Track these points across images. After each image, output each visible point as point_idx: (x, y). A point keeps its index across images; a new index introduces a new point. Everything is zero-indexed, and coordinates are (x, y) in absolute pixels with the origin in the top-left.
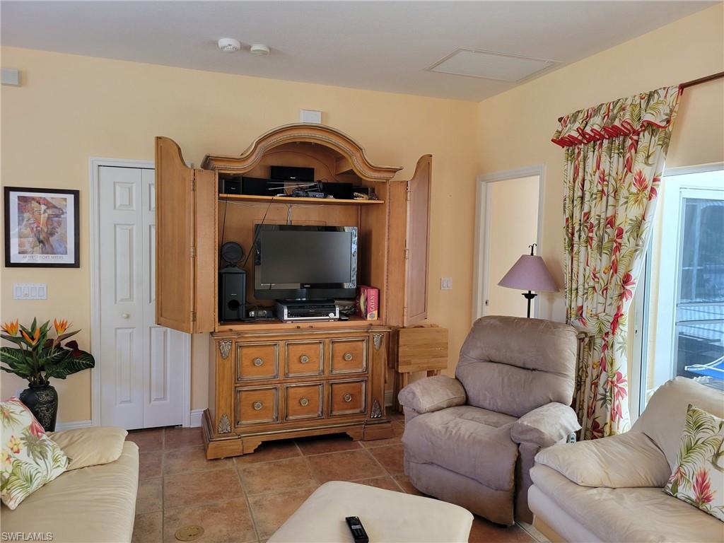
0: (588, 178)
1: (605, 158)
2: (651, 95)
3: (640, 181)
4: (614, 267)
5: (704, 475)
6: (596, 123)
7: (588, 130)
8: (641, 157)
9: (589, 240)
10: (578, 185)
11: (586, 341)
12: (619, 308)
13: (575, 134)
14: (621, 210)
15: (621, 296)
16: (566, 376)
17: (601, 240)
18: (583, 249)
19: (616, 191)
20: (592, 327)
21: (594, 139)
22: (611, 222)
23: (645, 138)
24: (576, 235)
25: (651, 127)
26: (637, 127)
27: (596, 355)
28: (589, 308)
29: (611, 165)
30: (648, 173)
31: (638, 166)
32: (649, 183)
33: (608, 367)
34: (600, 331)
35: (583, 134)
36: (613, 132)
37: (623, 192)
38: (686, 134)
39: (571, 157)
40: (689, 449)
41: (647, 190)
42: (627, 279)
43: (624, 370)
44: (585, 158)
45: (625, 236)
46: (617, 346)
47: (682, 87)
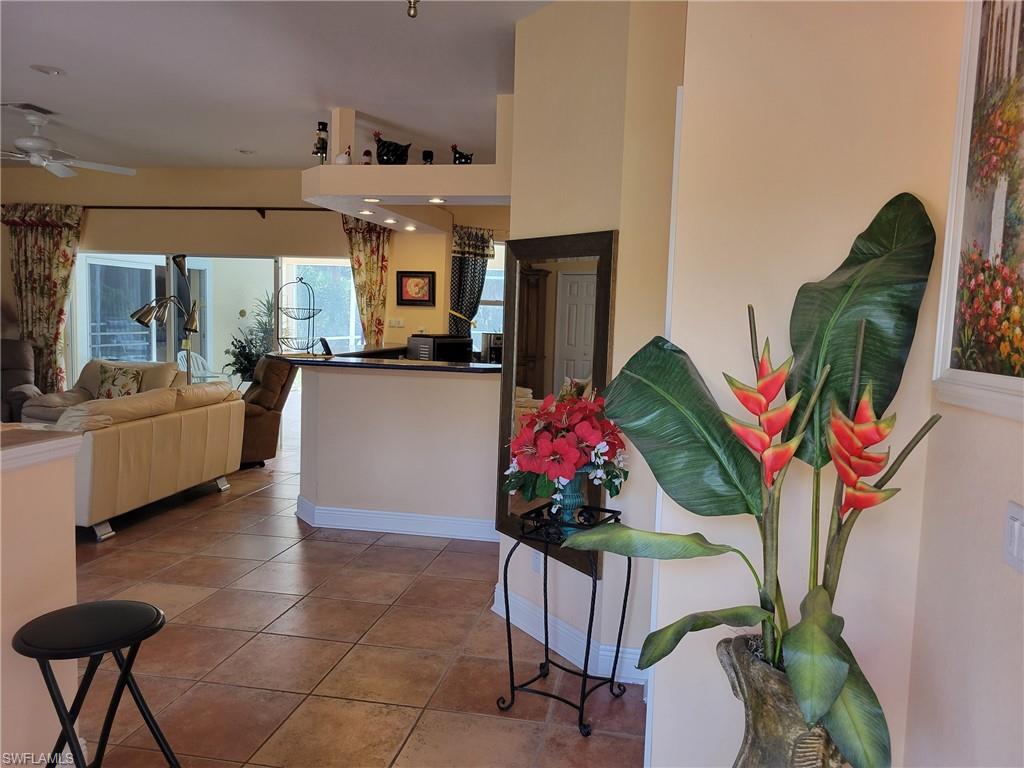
0: (29, 249)
1: (40, 238)
2: (67, 207)
3: (65, 256)
4: (52, 305)
5: (109, 390)
6: (32, 216)
7: (27, 218)
8: (64, 242)
9: (33, 289)
10: (22, 252)
11: (38, 352)
12: (58, 329)
13: (18, 220)
14: (54, 271)
15: (58, 322)
16: (29, 370)
17: (42, 289)
18: (30, 294)
19: (50, 259)
20: (41, 343)
21: (32, 226)
22: (48, 278)
23: (65, 232)
24: (24, 285)
25: (70, 227)
26: (60, 224)
27: (45, 360)
28: (36, 331)
29: (46, 243)
30: (69, 251)
31: (63, 246)
32: (70, 256)
33: (53, 365)
34: (47, 344)
35: (23, 220)
36: (45, 225)
37: (55, 261)
38: (89, 231)
39: (14, 233)
40: (102, 382)
41: (69, 262)
42: (61, 312)
43: (63, 367)
44: (26, 236)
45: (59, 287)
46: (58, 352)
47: (85, 208)
